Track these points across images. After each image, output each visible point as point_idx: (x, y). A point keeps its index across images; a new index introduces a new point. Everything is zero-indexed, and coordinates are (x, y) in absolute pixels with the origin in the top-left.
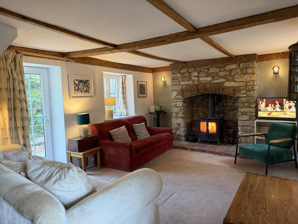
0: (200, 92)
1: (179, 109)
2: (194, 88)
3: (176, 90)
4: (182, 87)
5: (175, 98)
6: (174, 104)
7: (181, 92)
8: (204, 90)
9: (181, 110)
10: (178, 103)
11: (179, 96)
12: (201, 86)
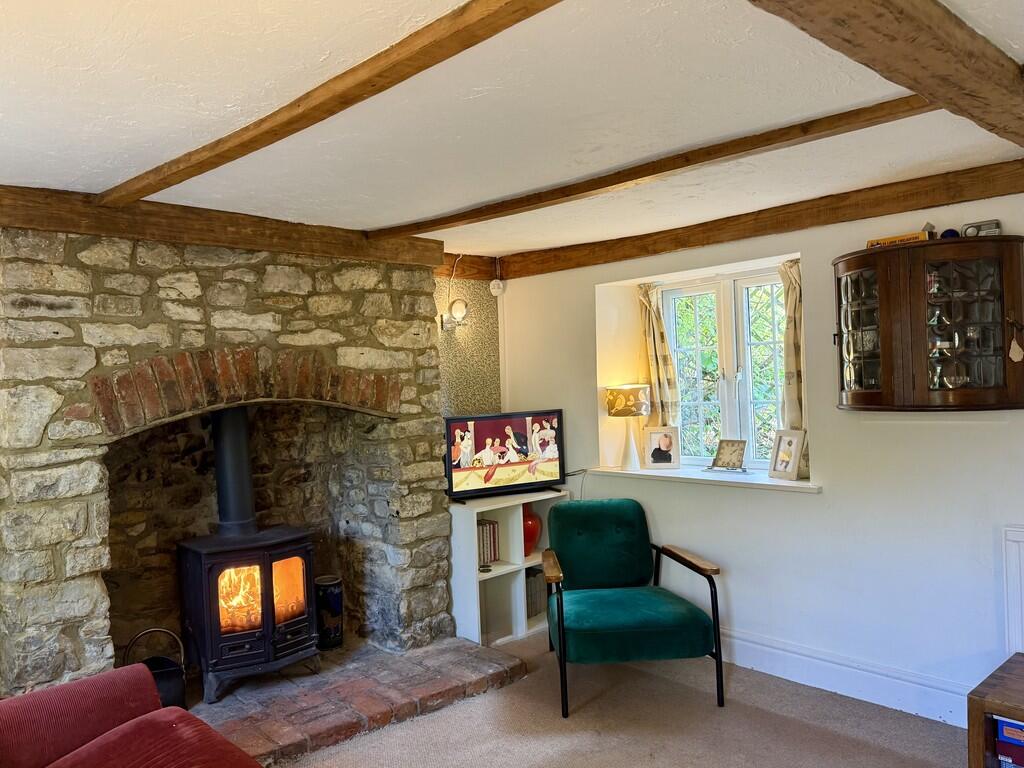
0: (224, 394)
1: (72, 514)
2: (187, 371)
3: (48, 382)
4: (98, 358)
5: (36, 438)
6: (31, 487)
7: (90, 394)
8: (248, 385)
9: (87, 520)
10: (62, 471)
11: (78, 424)
12: (223, 362)
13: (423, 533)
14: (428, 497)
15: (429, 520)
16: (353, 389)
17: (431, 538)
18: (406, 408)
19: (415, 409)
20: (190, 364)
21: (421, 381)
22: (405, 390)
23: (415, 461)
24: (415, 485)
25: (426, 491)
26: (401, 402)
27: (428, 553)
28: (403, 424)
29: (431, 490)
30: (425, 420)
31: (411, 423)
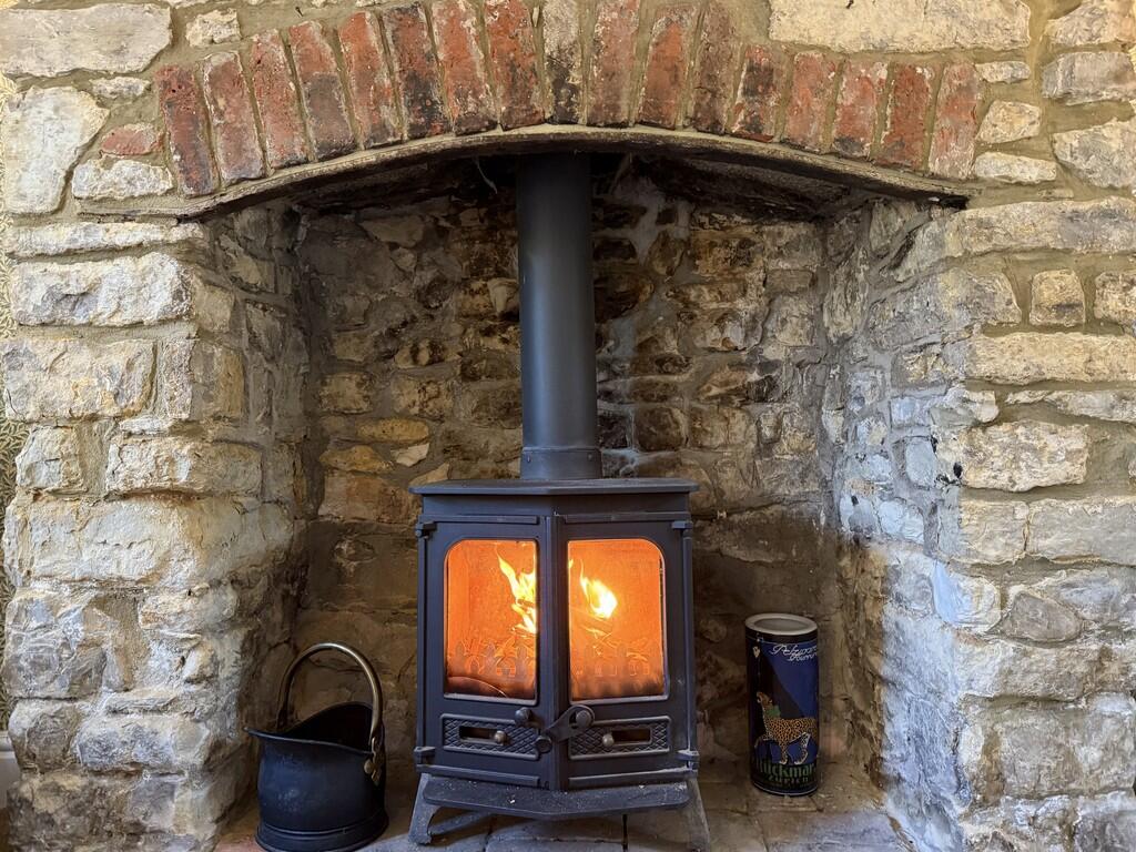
0: (451, 110)
2: (366, 55)
3: (79, 79)
4: (177, 27)
6: (38, 293)
7: (154, 107)
11: (126, 167)
12: (454, 30)
13: (1047, 544)
14: (1075, 439)
15: (1071, 506)
16: (817, 105)
17: (1078, 563)
18: (994, 166)
19: (1031, 170)
20: (373, 38)
21: (1059, 90)
22: (997, 112)
23: (1025, 325)
24: (1023, 397)
25: (1066, 419)
26: (982, 148)
27: (1066, 604)
28: (982, 213)
29: (1083, 419)
30: (1069, 206)
31: (1015, 209)
